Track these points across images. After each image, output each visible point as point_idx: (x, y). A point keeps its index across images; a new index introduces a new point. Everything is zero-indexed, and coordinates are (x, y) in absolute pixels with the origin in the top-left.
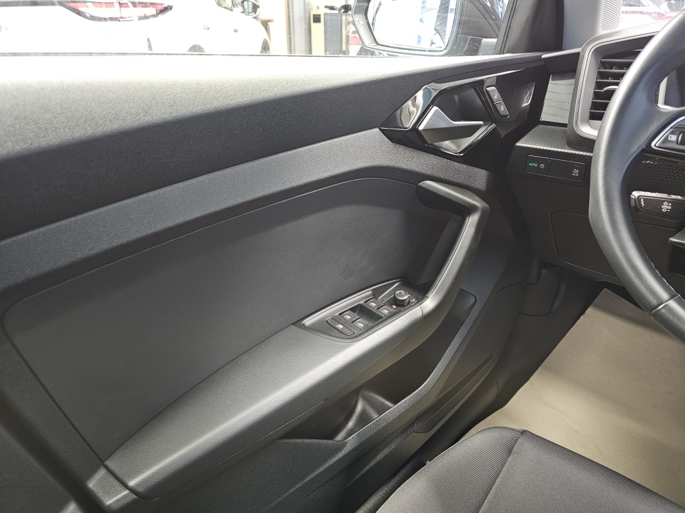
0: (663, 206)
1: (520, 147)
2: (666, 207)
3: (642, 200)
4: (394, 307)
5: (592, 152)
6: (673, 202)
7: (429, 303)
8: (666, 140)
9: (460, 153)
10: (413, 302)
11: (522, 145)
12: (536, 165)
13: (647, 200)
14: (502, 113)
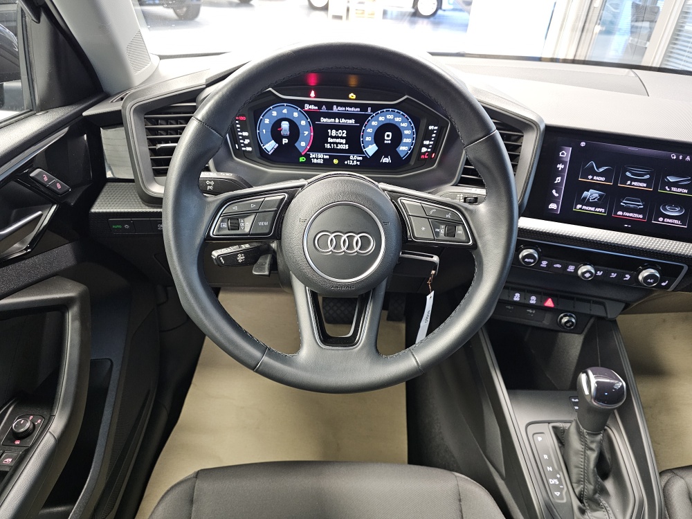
0: (238, 258)
1: (95, 213)
2: (241, 258)
3: (221, 258)
4: (17, 442)
5: (161, 207)
6: (245, 252)
7: (57, 424)
8: (220, 228)
9: (26, 249)
10: (39, 424)
11: (97, 211)
12: (120, 227)
13: (225, 257)
14: (60, 192)
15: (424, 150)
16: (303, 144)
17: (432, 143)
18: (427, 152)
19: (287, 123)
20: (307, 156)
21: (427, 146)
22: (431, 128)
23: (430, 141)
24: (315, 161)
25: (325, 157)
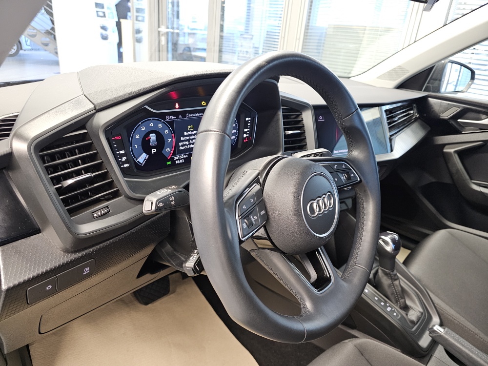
15: (245, 136)
16: (168, 150)
17: (248, 130)
18: (247, 137)
19: (154, 134)
20: (172, 159)
21: (246, 133)
22: (247, 119)
23: (248, 128)
24: (178, 162)
25: (185, 157)
